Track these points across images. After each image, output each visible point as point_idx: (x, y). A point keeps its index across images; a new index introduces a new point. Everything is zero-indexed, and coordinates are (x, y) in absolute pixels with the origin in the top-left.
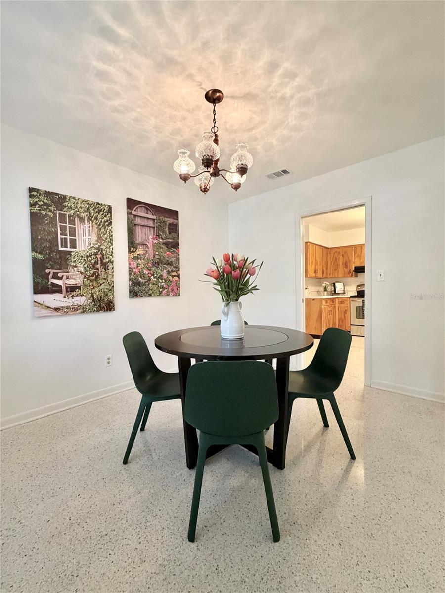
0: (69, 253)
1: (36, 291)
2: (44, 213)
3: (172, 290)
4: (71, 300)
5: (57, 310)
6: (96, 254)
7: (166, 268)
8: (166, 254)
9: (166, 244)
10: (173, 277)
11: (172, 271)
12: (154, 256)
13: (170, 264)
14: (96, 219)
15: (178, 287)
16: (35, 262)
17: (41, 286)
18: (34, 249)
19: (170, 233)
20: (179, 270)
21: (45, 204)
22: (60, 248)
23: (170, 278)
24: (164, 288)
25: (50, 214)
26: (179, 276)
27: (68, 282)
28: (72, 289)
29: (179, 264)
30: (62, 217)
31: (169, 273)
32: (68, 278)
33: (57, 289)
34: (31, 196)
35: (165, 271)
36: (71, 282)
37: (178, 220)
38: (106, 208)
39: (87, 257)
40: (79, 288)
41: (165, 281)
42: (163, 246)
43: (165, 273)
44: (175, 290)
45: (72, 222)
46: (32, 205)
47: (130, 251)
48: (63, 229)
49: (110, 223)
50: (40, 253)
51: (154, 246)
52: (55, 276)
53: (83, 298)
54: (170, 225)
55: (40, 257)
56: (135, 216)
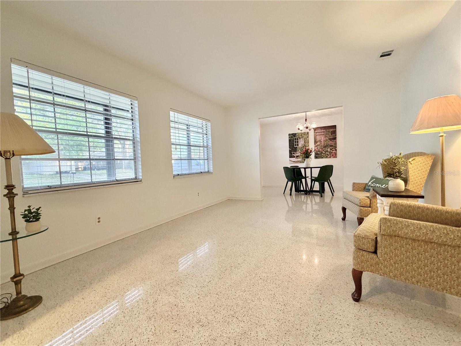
0: (297, 147)
1: (290, 157)
2: (291, 139)
3: (333, 155)
4: (297, 159)
5: (294, 162)
6: (304, 147)
7: (330, 148)
8: (330, 143)
9: (330, 139)
10: (333, 151)
11: (333, 148)
12: (324, 144)
13: (332, 146)
14: (304, 137)
15: (336, 154)
16: (290, 151)
17: (291, 156)
18: (289, 148)
19: (331, 134)
20: (336, 148)
21: (292, 137)
22: (295, 147)
23: (332, 151)
24: (329, 155)
25: (293, 139)
26: (336, 150)
27: (296, 155)
28: (297, 156)
29: (336, 145)
30: (295, 139)
31: (331, 149)
32: (296, 154)
33: (294, 157)
34: (289, 136)
35: (329, 149)
36: (297, 155)
37: (336, 129)
38: (307, 133)
39: (301, 148)
40: (299, 156)
41: (329, 152)
42: (329, 140)
43: (329, 150)
44: (334, 155)
45: (298, 139)
46: (289, 138)
47: (315, 144)
48: (295, 142)
49: (308, 137)
50: (291, 148)
51: (324, 141)
52: (294, 154)
53: (300, 159)
54: (331, 131)
55: (291, 149)
56: (316, 132)
